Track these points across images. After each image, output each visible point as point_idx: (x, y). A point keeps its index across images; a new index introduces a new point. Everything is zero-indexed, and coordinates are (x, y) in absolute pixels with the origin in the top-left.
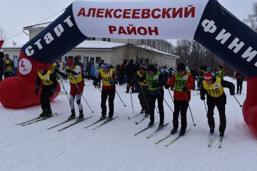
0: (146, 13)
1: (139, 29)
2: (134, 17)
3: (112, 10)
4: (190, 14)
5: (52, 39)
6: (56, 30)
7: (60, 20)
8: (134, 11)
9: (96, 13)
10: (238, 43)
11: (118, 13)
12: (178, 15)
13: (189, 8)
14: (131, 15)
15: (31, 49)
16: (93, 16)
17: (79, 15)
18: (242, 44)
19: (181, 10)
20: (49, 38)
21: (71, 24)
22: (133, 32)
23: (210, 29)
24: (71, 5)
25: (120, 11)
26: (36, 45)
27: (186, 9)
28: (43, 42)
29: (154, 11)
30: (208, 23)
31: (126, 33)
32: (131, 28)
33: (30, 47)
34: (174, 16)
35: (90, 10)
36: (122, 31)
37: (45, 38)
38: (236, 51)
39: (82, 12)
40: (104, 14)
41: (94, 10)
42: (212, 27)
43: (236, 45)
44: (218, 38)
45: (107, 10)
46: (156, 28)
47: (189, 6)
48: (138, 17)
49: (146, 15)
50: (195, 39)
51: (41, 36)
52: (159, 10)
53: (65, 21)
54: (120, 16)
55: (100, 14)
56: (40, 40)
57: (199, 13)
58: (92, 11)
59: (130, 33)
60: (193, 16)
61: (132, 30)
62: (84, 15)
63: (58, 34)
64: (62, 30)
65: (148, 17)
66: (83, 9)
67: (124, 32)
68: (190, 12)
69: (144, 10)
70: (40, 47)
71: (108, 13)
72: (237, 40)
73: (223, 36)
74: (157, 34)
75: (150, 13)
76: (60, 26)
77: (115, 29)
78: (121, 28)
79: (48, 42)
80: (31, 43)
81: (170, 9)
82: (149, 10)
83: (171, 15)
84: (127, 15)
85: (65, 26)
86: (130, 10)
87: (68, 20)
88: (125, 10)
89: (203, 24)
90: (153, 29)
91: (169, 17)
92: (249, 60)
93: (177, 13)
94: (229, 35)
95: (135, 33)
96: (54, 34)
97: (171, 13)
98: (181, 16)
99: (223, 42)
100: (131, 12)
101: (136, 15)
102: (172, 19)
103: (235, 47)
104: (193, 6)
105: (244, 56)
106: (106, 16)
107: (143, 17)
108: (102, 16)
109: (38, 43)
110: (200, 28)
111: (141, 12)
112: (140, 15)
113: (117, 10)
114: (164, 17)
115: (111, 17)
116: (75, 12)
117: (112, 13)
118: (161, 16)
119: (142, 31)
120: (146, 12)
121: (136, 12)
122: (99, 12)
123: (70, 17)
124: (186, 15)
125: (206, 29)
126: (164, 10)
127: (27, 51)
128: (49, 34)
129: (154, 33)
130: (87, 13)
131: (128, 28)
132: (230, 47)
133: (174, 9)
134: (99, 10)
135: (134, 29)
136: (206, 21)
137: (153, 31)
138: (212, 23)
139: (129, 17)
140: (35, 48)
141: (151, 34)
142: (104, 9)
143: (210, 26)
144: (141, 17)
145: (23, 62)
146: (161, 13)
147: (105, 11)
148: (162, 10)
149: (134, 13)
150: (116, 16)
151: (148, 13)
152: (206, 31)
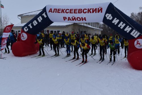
1: (77, 18)
2: (75, 13)
3: (65, 9)
4: (100, 11)
5: (37, 23)
6: (38, 19)
7: (40, 14)
8: (75, 10)
9: (57, 11)
10: (123, 24)
11: (67, 11)
13: (100, 9)
14: (73, 12)
15: (27, 28)
16: (56, 12)
17: (49, 12)
18: (124, 25)
19: (96, 9)
20: (35, 23)
21: (45, 16)
23: (110, 18)
24: (46, 7)
25: (68, 10)
27: (98, 9)
29: (84, 10)
30: (108, 16)
31: (71, 20)
32: (73, 18)
33: (26, 27)
34: (93, 12)
35: (54, 9)
37: (33, 23)
38: (122, 28)
39: (51, 10)
40: (61, 12)
41: (56, 9)
42: (110, 17)
43: (122, 25)
44: (113, 22)
45: (62, 9)
48: (77, 13)
49: (80, 12)
51: (31, 22)
52: (86, 9)
53: (42, 15)
54: (68, 12)
55: (59, 12)
56: (31, 24)
57: (104, 10)
58: (55, 10)
59: (73, 20)
60: (101, 12)
61: (74, 19)
62: (52, 12)
63: (40, 21)
64: (41, 19)
65: (81, 13)
66: (51, 9)
67: (70, 20)
69: (79, 9)
70: (31, 27)
71: (63, 11)
72: (122, 23)
73: (116, 21)
74: (85, 20)
75: (82, 11)
76: (40, 17)
77: (66, 18)
78: (69, 18)
79: (35, 25)
80: (27, 25)
81: (91, 9)
82: (81, 10)
83: (92, 12)
84: (71, 12)
85: (43, 17)
87: (44, 14)
88: (71, 10)
89: (106, 16)
91: (91, 12)
92: (128, 32)
93: (94, 11)
94: (118, 20)
95: (76, 20)
96: (37, 21)
97: (91, 11)
98: (96, 12)
99: (115, 24)
100: (73, 10)
102: (92, 13)
103: (121, 26)
104: (101, 7)
105: (125, 30)
106: (62, 13)
107: (79, 13)
108: (60, 12)
109: (30, 25)
110: (105, 18)
111: (78, 10)
112: (77, 12)
114: (88, 13)
115: (64, 13)
116: (48, 10)
117: (65, 11)
119: (79, 19)
120: (80, 10)
122: (58, 10)
123: (45, 13)
124: (98, 12)
125: (108, 18)
126: (88, 9)
127: (25, 29)
128: (35, 21)
129: (84, 20)
130: (53, 11)
131: (72, 18)
132: (119, 26)
133: (93, 9)
134: (58, 9)
135: (75, 18)
136: (107, 14)
137: (84, 19)
138: (110, 15)
139: (72, 13)
140: (29, 27)
141: (83, 20)
142: (61, 9)
143: (109, 17)
145: (23, 34)
146: (87, 11)
147: (61, 10)
148: (87, 9)
149: (75, 11)
150: (66, 13)
151: (81, 11)
152: (108, 19)
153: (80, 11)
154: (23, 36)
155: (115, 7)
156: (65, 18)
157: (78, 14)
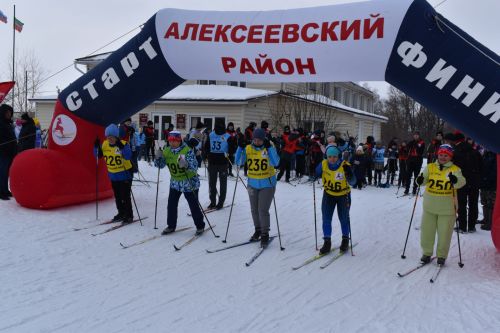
0: (291, 33)
1: (280, 62)
2: (268, 40)
3: (229, 27)
4: (375, 33)
5: (116, 80)
6: (124, 63)
7: (133, 46)
8: (269, 28)
9: (199, 31)
10: (472, 86)
11: (239, 34)
12: (352, 34)
13: (373, 21)
14: (262, 37)
15: (77, 98)
16: (194, 38)
17: (167, 36)
18: (479, 88)
19: (356, 24)
20: (111, 79)
21: (152, 54)
22: (267, 70)
23: (415, 60)
24: (154, 18)
25: (244, 28)
26: (87, 90)
27: (367, 22)
28: (99, 86)
29: (306, 28)
30: (409, 50)
31: (254, 72)
32: (263, 61)
33: (75, 94)
34: (344, 36)
35: (188, 26)
36: (246, 67)
37: (104, 77)
38: (467, 102)
39: (173, 31)
40: (213, 36)
41: (195, 26)
42: (418, 56)
43: (468, 91)
44: (430, 77)
45: (220, 27)
46: (310, 61)
47: (372, 16)
48: (277, 41)
49: (290, 36)
51: (96, 72)
52: (315, 26)
53: (141, 48)
54: (243, 38)
55: (206, 35)
56: (94, 81)
57: (392, 29)
58: (191, 30)
59: (262, 70)
60: (380, 35)
61: (266, 66)
62: (177, 37)
63: (129, 72)
64: (136, 64)
65: (295, 39)
66: (175, 25)
67: (251, 69)
68: (375, 27)
69: (287, 27)
70: (94, 94)
71: (221, 33)
72: (468, 80)
73: (441, 74)
74: (313, 71)
75: (299, 32)
76: (132, 56)
77: (234, 64)
78: (245, 61)
79: (108, 86)
80: (78, 86)
81: (336, 23)
82: (296, 27)
83: (338, 35)
84: (255, 37)
85: (142, 56)
86: (261, 27)
87: (147, 46)
88: (253, 28)
89: (401, 51)
90: (304, 62)
91: (334, 38)
92: (494, 119)
93: (350, 30)
94: (451, 70)
95: (272, 72)
96: (120, 72)
97: (337, 30)
98: (357, 37)
99: (440, 85)
100: (264, 31)
101: (273, 37)
102: (339, 42)
103: (464, 95)
104: (380, 16)
105: (484, 111)
106: (217, 39)
107: (285, 40)
108: (209, 39)
109: (90, 87)
110: (395, 59)
111: (281, 30)
112: (280, 37)
113: (237, 28)
114: (324, 39)
115: (225, 40)
116: (161, 31)
117: (228, 33)
118: (320, 38)
119: (285, 68)
120: (291, 29)
121: (273, 30)
122: (203, 31)
123: (150, 39)
124: (367, 35)
125: (407, 61)
126: (325, 25)
127: (69, 101)
128: (111, 71)
129: (306, 71)
130: (181, 33)
131: (258, 61)
132: (456, 94)
133: (344, 23)
134: (204, 26)
135: (268, 63)
136: (405, 45)
137: (305, 67)
138: (417, 48)
139: (259, 41)
140: (84, 95)
141: (301, 72)
142: (213, 26)
143: (413, 55)
144: (281, 40)
145: (60, 122)
146: (318, 31)
147: (214, 30)
148: (321, 26)
149: (269, 32)
150: (234, 39)
151: (294, 33)
152: (407, 65)
153: (292, 33)
154: (61, 129)
155: (440, 16)
157: (281, 44)
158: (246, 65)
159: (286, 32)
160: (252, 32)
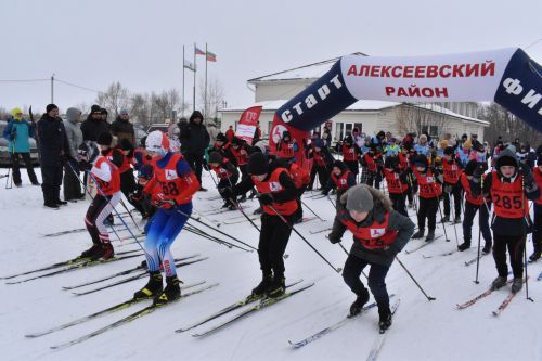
1: (424, 90)
2: (417, 76)
3: (390, 67)
4: (489, 72)
5: (315, 102)
6: (320, 91)
7: (326, 79)
8: (418, 68)
9: (371, 71)
11: (397, 72)
12: (473, 73)
13: (487, 65)
14: (413, 74)
15: (289, 114)
16: (367, 74)
17: (349, 74)
19: (476, 67)
20: (311, 101)
21: (338, 85)
22: (416, 94)
23: (515, 90)
24: (339, 61)
25: (400, 68)
26: (295, 109)
27: (484, 65)
28: (303, 106)
29: (442, 68)
30: (511, 83)
31: (406, 96)
32: (413, 89)
33: (288, 112)
34: (468, 74)
35: (363, 67)
37: (307, 101)
39: (353, 71)
40: (380, 73)
41: (368, 68)
42: (517, 88)
44: (525, 101)
45: (384, 67)
46: (445, 90)
47: (487, 61)
48: (422, 76)
49: (432, 74)
50: (495, 100)
51: (301, 98)
52: (449, 67)
53: (331, 81)
54: (400, 75)
55: (375, 73)
56: (300, 103)
57: (500, 70)
58: (365, 69)
59: (412, 95)
60: (492, 74)
61: (415, 92)
62: (355, 73)
63: (323, 97)
64: (328, 91)
65: (435, 75)
66: (354, 67)
67: (405, 94)
68: (488, 69)
69: (430, 68)
70: (300, 112)
71: (385, 71)
73: (532, 99)
74: (446, 95)
75: (438, 71)
76: (325, 87)
77: (393, 91)
78: (401, 89)
79: (309, 106)
80: (289, 106)
82: (436, 68)
83: (464, 74)
84: (408, 74)
85: (332, 87)
86: (413, 67)
87: (335, 81)
88: (407, 68)
89: (506, 84)
90: (441, 90)
91: (461, 75)
93: (472, 70)
94: (539, 97)
95: (419, 95)
96: (317, 97)
97: (464, 70)
98: (476, 74)
99: (531, 106)
100: (414, 70)
101: (420, 74)
102: (465, 78)
104: (493, 62)
106: (382, 75)
107: (429, 76)
108: (377, 75)
109: (297, 107)
110: (501, 89)
111: (426, 70)
112: (425, 74)
113: (396, 68)
114: (455, 75)
115: (388, 76)
116: (345, 69)
117: (390, 71)
118: (452, 75)
119: (427, 93)
120: (433, 69)
121: (420, 69)
122: (373, 70)
123: (338, 76)
124: (484, 73)
125: (510, 90)
126: (456, 66)
127: (284, 116)
128: (311, 97)
129: (442, 95)
130: (358, 71)
131: (410, 89)
132: (541, 111)
133: (468, 66)
134: (374, 67)
135: (417, 90)
136: (509, 80)
137: (441, 93)
138: (516, 82)
139: (411, 76)
140: (294, 112)
141: (438, 95)
142: (380, 67)
143: (514, 86)
144: (426, 76)
145: (278, 129)
146: (451, 71)
147: (381, 70)
148: (452, 67)
149: (418, 71)
150: (394, 75)
151: (435, 71)
152: (510, 93)
153: (433, 72)
154: (279, 133)
155: (533, 62)
156: (389, 91)
157: (426, 79)
158: (401, 92)
159: (429, 71)
160: (406, 71)
